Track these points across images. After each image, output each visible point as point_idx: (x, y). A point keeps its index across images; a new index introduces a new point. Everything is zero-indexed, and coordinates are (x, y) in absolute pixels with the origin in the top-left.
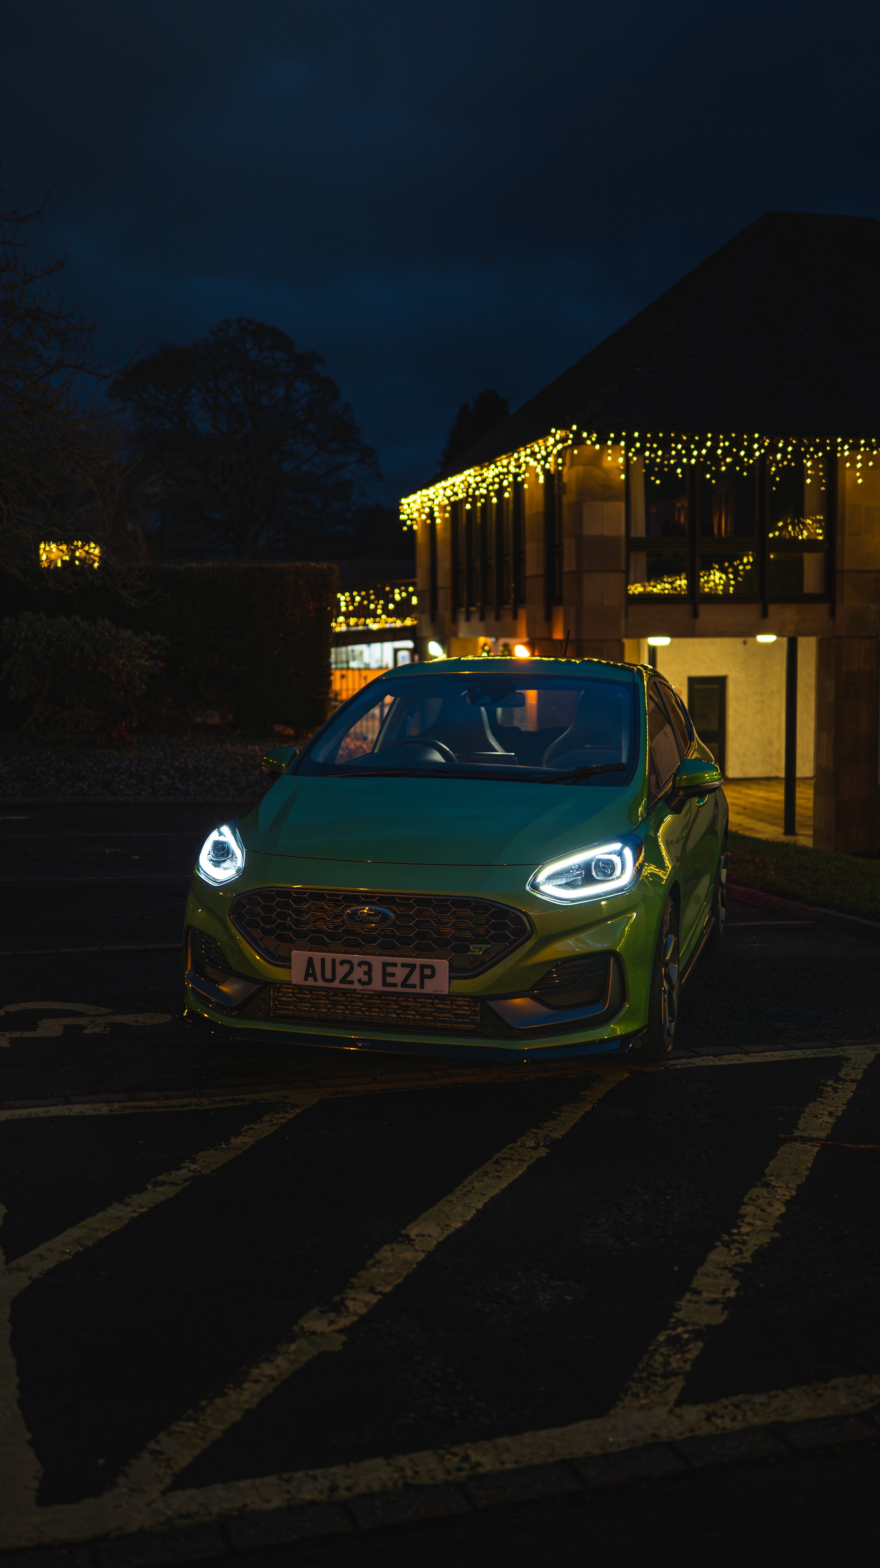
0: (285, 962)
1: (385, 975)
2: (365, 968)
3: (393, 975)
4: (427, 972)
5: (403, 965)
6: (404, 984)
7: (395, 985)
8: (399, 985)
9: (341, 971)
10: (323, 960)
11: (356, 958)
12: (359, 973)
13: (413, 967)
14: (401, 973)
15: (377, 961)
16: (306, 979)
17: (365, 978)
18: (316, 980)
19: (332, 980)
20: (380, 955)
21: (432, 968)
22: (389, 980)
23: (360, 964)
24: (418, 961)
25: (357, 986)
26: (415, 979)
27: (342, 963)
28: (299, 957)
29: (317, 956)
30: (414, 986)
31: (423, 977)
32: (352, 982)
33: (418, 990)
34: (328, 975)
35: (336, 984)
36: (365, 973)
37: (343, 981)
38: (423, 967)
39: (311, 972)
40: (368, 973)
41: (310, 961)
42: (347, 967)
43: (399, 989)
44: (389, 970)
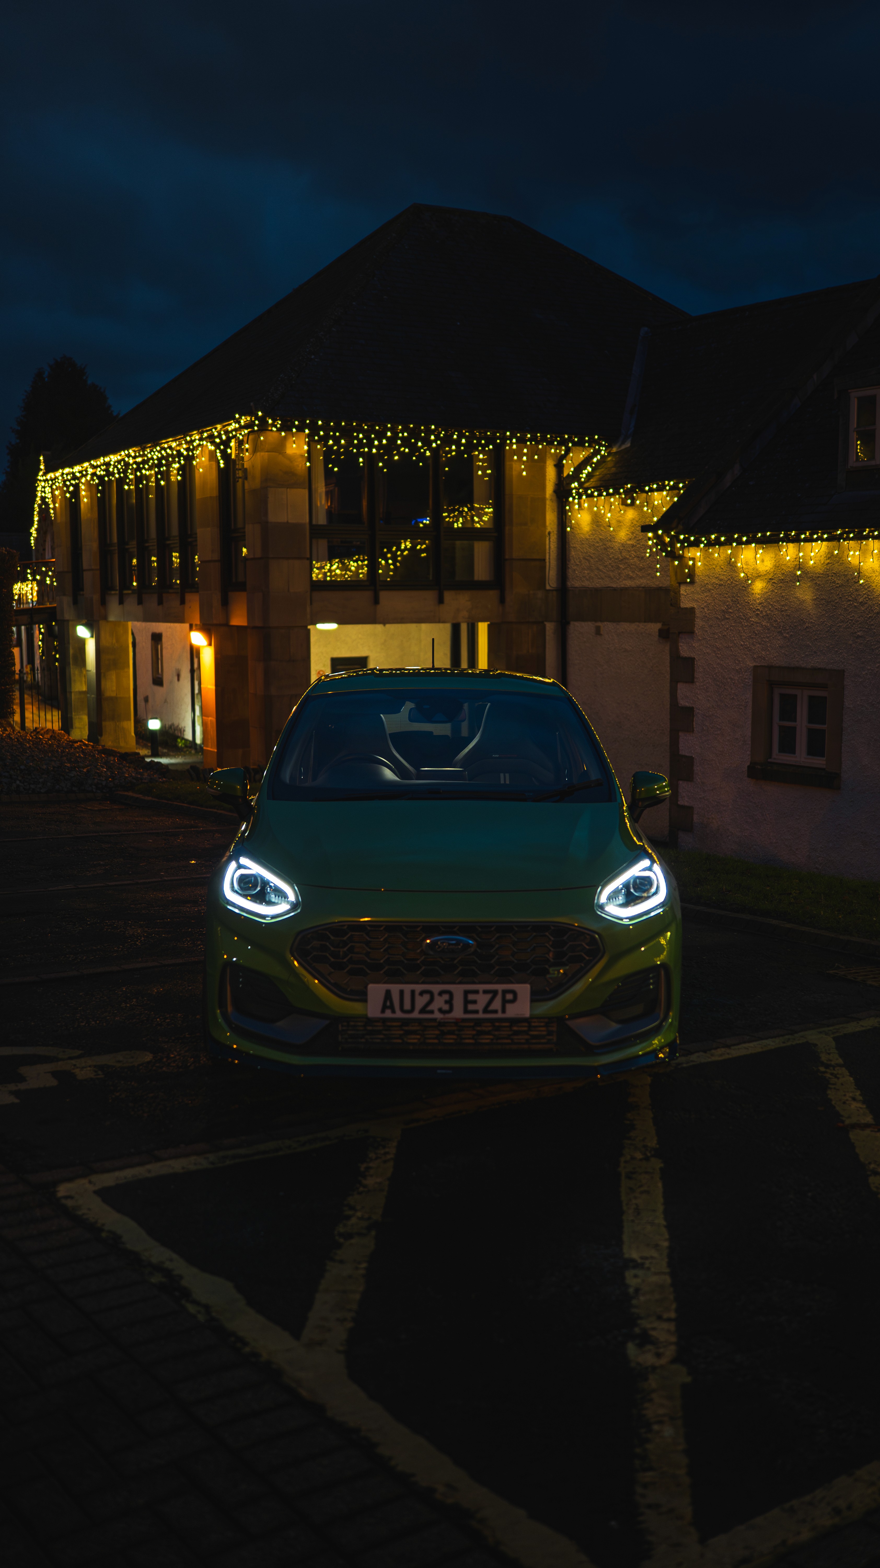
0: (362, 996)
1: (467, 1002)
2: (446, 997)
3: (475, 1002)
4: (509, 997)
5: (485, 992)
6: (486, 1010)
7: (477, 1012)
8: (481, 1012)
9: (421, 1001)
10: (402, 992)
11: (436, 988)
12: (439, 1002)
13: (495, 993)
14: (482, 1000)
15: (458, 990)
16: (383, 1011)
17: (446, 1007)
18: (393, 1012)
19: (412, 1010)
20: (460, 983)
21: (514, 993)
22: (471, 1007)
23: (441, 993)
24: (500, 987)
25: (437, 1015)
26: (497, 1004)
27: (422, 993)
28: (376, 991)
29: (395, 988)
30: (496, 1012)
31: (505, 1002)
32: (432, 1012)
33: (500, 1015)
34: (407, 1006)
35: (416, 1015)
36: (446, 1002)
37: (423, 1011)
38: (505, 992)
39: (388, 1004)
40: (450, 1002)
41: (388, 994)
42: (427, 997)
43: (481, 1015)
44: (471, 997)
